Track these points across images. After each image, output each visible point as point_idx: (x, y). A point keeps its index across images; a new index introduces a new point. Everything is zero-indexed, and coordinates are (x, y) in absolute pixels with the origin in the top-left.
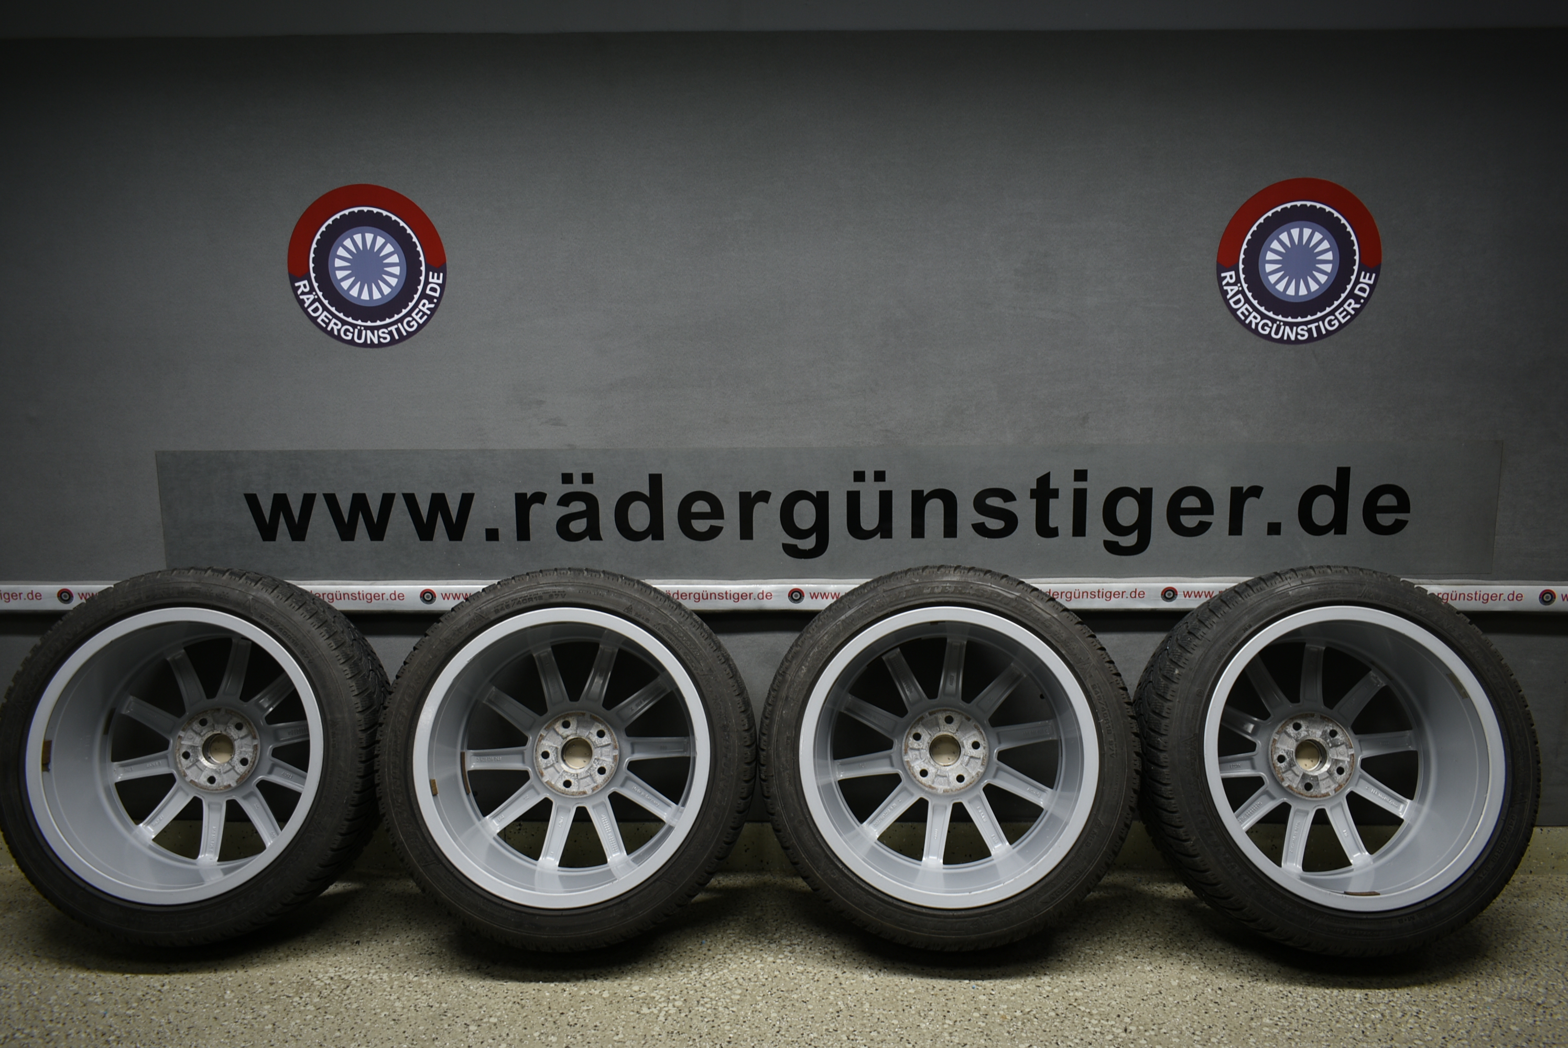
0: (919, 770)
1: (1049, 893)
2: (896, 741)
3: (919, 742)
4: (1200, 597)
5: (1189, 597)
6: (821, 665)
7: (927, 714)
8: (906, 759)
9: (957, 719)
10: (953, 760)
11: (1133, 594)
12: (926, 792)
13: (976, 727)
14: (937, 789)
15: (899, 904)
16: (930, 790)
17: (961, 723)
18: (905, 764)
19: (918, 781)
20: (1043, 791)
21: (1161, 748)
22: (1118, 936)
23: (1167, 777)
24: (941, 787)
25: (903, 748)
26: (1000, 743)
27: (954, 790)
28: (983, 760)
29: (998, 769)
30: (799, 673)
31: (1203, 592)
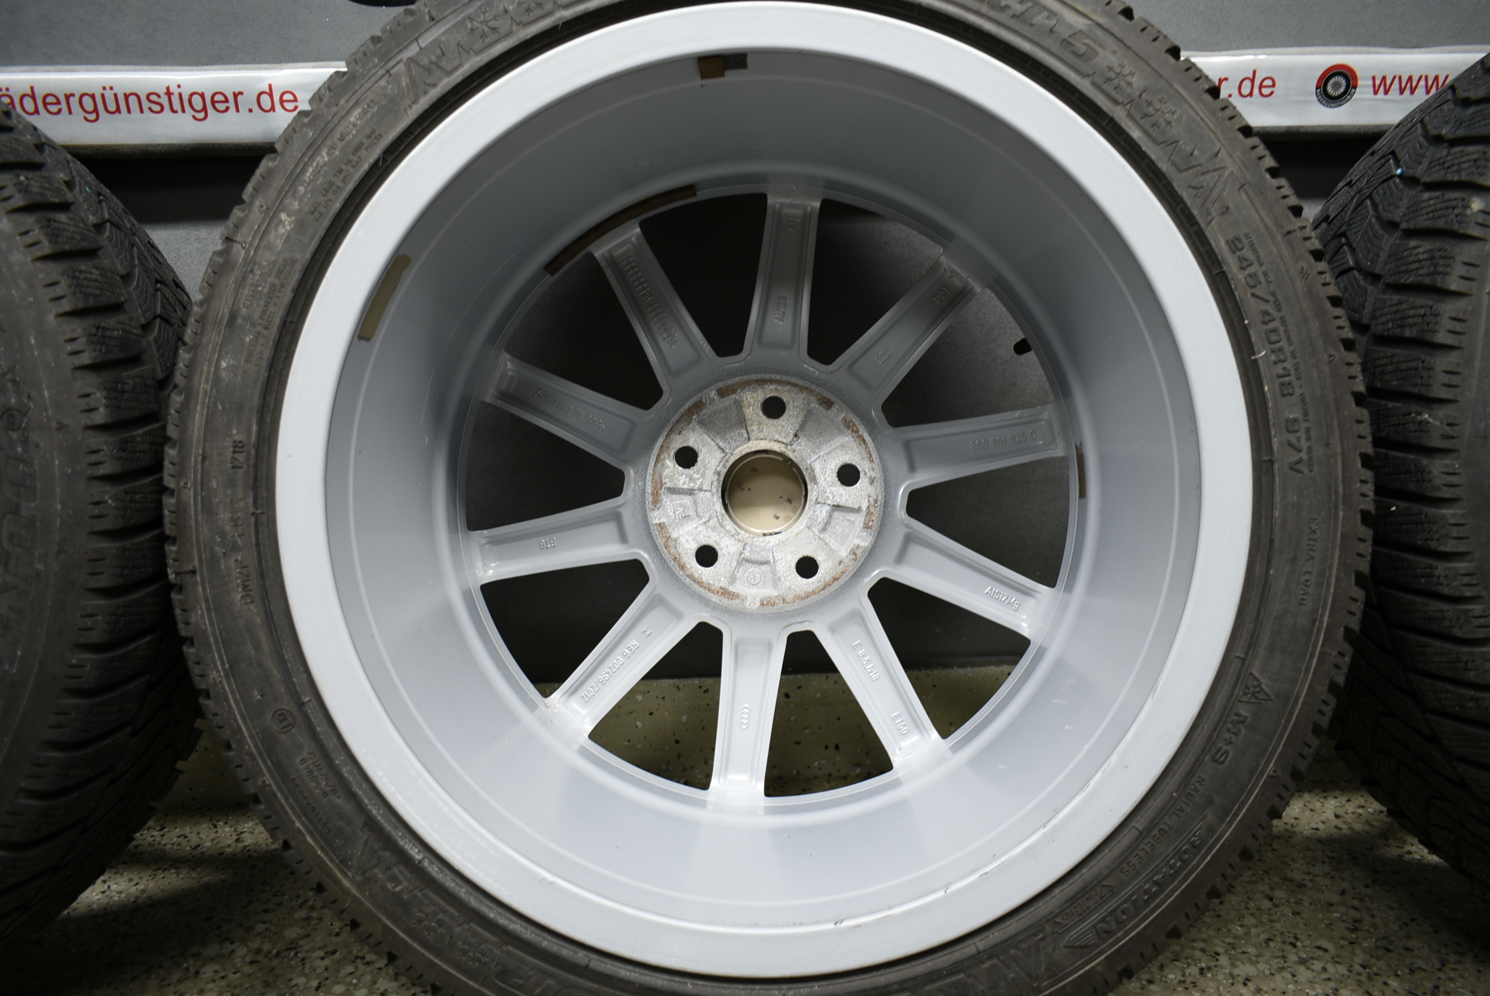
0: (694, 547)
1: (1096, 917)
2: (631, 474)
3: (690, 471)
4: (1412, 91)
5: (1386, 92)
6: (338, 205)
7: (713, 393)
8: (656, 517)
9: (794, 403)
10: (788, 519)
11: (1247, 85)
12: (716, 607)
13: (848, 425)
14: (744, 599)
15: (610, 967)
16: (725, 601)
17: (808, 416)
18: (655, 533)
19: (691, 577)
20: (1026, 592)
21: (1437, 443)
22: (1224, 960)
23: (1455, 532)
24: (754, 591)
25: (649, 489)
26: (912, 468)
27: (790, 598)
28: (869, 513)
29: (909, 539)
30: (271, 237)
31: (1423, 78)
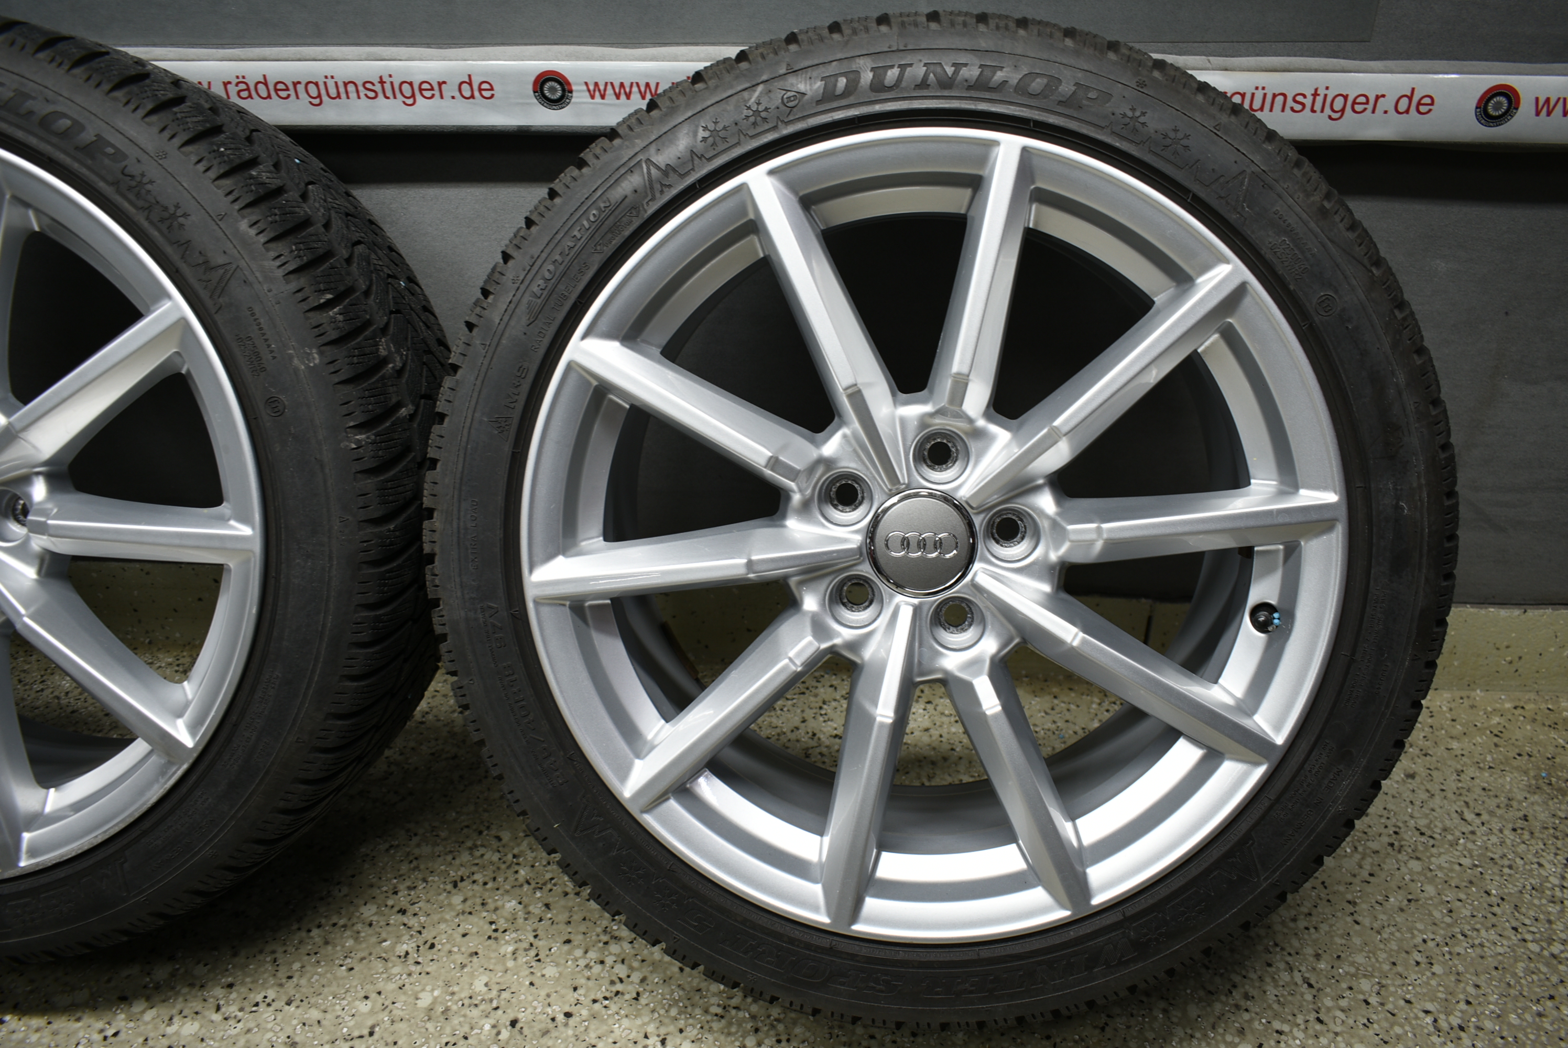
4: (628, 96)
5: (602, 97)
11: (465, 87)
31: (635, 85)
